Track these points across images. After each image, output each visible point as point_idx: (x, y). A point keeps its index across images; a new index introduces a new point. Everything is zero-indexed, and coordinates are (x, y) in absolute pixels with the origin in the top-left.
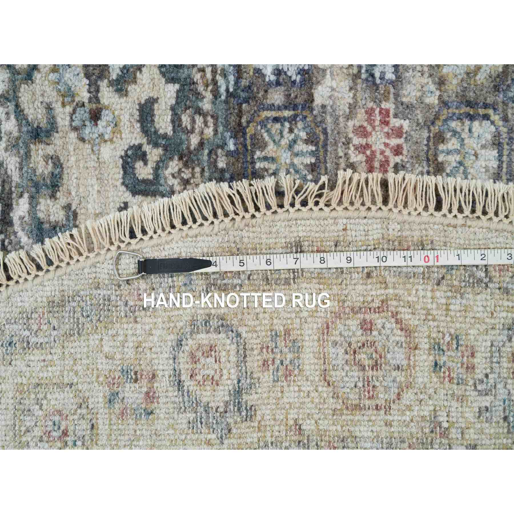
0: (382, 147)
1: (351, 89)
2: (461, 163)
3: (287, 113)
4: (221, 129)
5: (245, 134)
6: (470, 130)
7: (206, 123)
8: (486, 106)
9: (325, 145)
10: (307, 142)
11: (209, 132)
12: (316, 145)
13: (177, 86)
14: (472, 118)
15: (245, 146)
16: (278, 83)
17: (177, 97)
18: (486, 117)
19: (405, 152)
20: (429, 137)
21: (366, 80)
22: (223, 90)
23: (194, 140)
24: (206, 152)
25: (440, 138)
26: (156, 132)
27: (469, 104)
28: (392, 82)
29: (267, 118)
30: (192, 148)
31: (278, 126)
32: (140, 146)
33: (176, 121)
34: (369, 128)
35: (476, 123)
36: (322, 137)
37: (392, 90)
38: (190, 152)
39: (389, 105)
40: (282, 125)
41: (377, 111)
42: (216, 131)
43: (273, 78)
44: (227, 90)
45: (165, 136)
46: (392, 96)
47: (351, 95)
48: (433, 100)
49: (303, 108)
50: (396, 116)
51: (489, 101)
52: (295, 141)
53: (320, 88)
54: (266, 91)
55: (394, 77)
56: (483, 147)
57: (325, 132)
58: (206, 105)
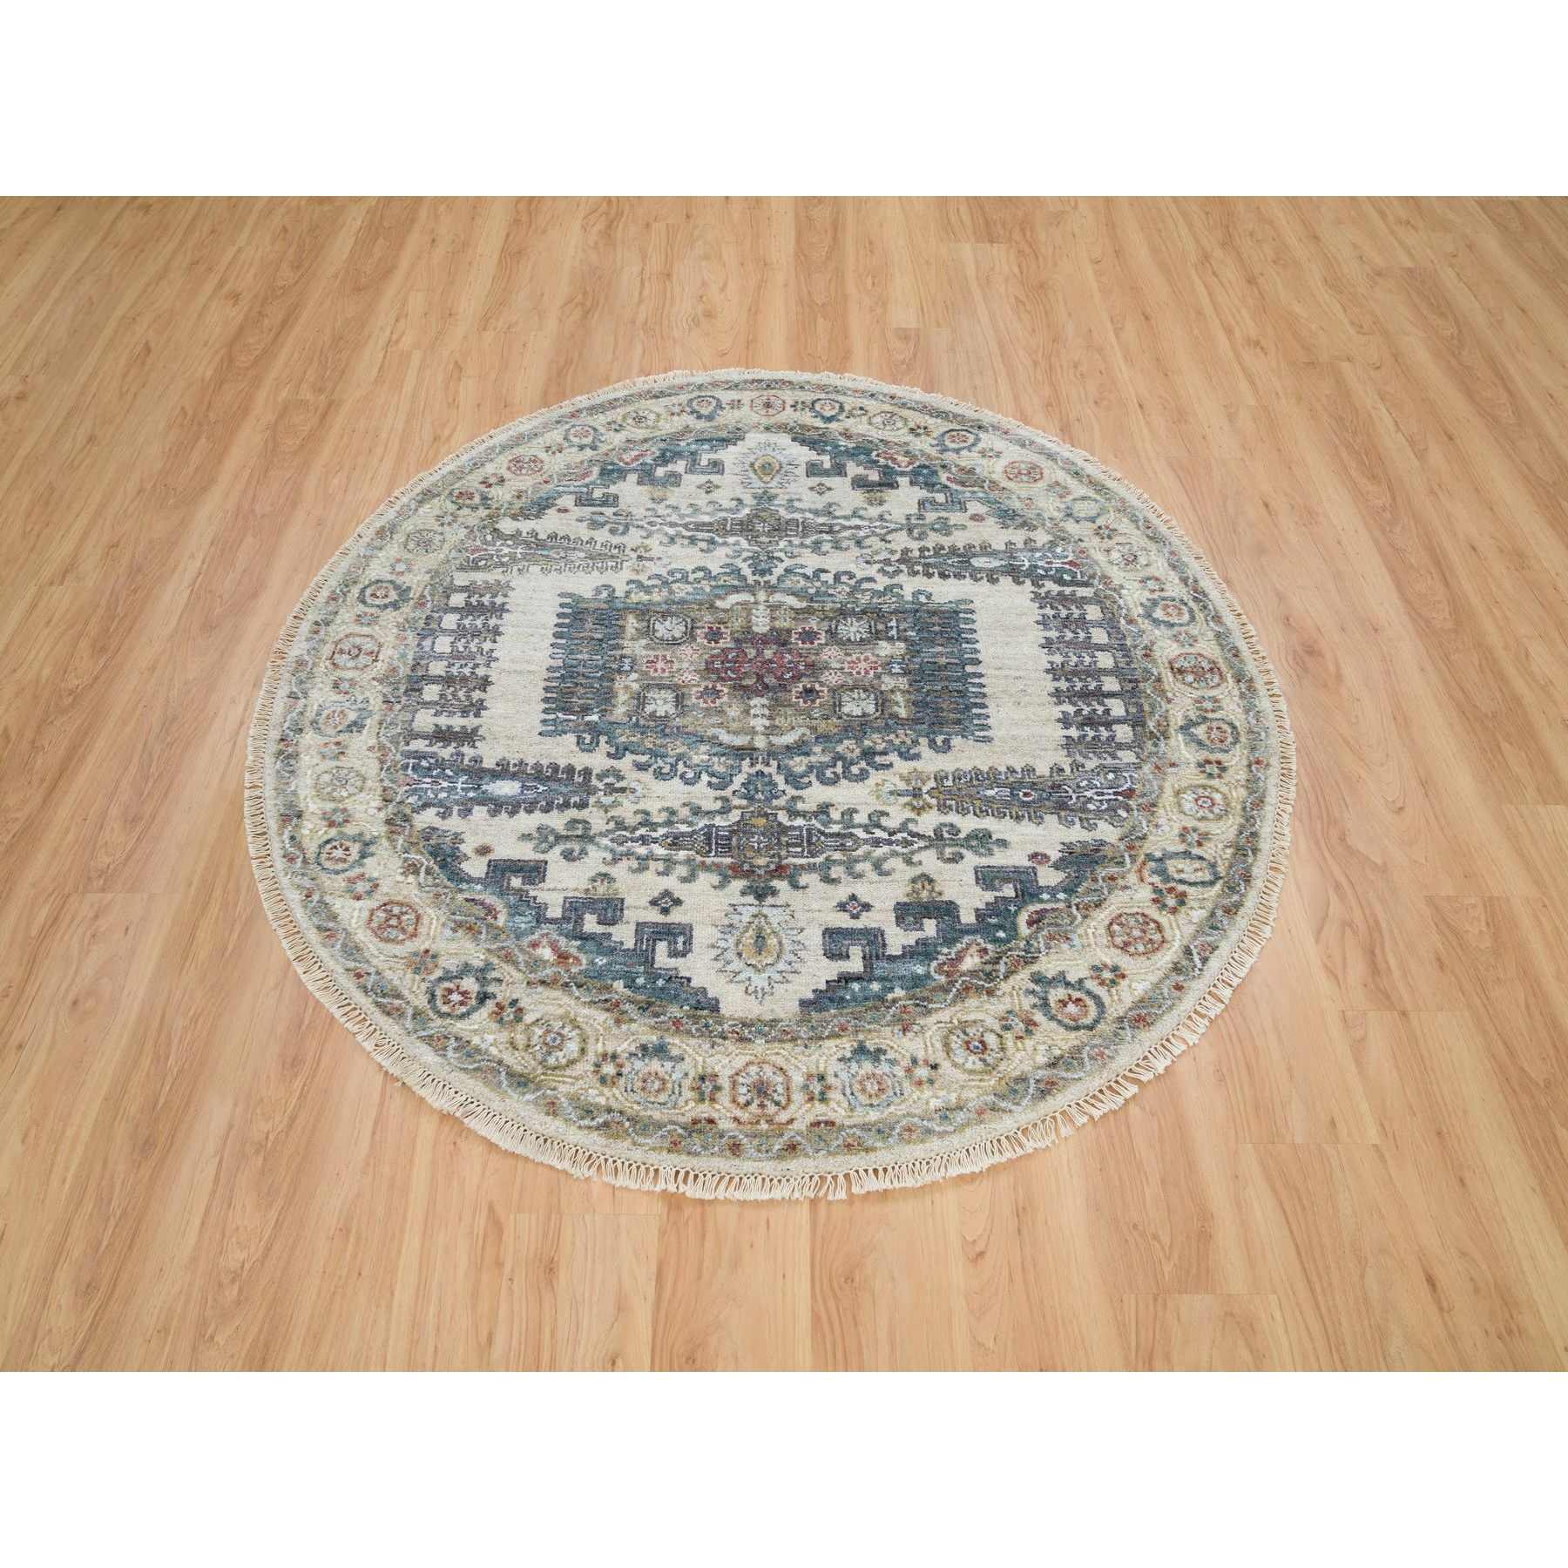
25: (865, 690)
39: (880, 670)
58: (875, 600)
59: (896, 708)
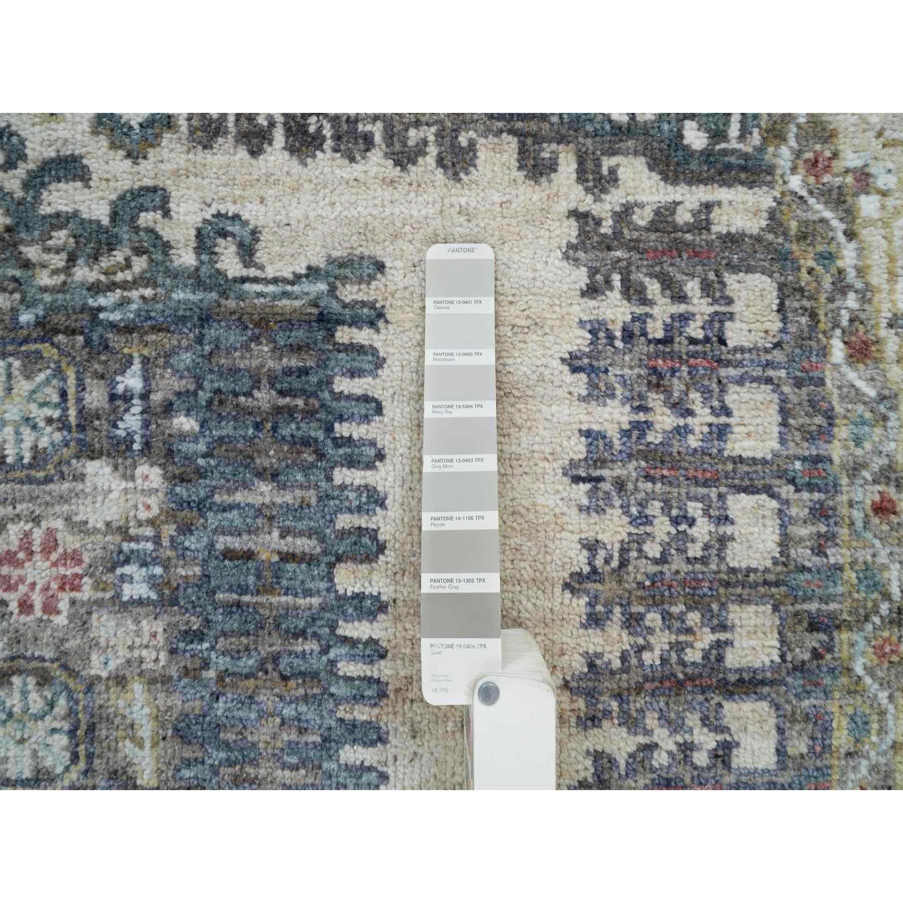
0: (29, 580)
1: (108, 524)
2: (10, 715)
3: (72, 413)
4: (47, 298)
5: (42, 340)
6: (54, 731)
7: (56, 272)
8: (90, 757)
9: (30, 480)
10: (35, 448)
11: (45, 279)
12: (31, 466)
13: (105, 221)
14: (72, 733)
15: (26, 341)
16: (113, 397)
17: (91, 222)
18: (75, 758)
19: (23, 618)
20: (43, 660)
21: (121, 552)
22: (102, 301)
23: (32, 252)
24: (18, 273)
25: (44, 680)
26: (43, 185)
27: (91, 728)
28: (118, 595)
29: (64, 380)
30: (23, 248)
31: (55, 398)
32: (23, 157)
33: (59, 220)
34: (54, 556)
35: (64, 740)
36: (41, 475)
37: (108, 595)
38: (15, 245)
39: (87, 592)
40: (57, 406)
41: (78, 570)
42: (44, 290)
43: (120, 388)
44: (100, 309)
45: (37, 200)
46: (100, 595)
47: (101, 525)
48: (97, 667)
49: (79, 441)
50: (73, 602)
51: (97, 762)
52: (34, 427)
53: (108, 470)
54: (102, 377)
55: (125, 598)
56: (35, 753)
57: (48, 480)
58: (80, 272)
59: (128, 748)
